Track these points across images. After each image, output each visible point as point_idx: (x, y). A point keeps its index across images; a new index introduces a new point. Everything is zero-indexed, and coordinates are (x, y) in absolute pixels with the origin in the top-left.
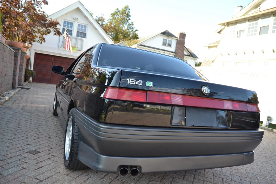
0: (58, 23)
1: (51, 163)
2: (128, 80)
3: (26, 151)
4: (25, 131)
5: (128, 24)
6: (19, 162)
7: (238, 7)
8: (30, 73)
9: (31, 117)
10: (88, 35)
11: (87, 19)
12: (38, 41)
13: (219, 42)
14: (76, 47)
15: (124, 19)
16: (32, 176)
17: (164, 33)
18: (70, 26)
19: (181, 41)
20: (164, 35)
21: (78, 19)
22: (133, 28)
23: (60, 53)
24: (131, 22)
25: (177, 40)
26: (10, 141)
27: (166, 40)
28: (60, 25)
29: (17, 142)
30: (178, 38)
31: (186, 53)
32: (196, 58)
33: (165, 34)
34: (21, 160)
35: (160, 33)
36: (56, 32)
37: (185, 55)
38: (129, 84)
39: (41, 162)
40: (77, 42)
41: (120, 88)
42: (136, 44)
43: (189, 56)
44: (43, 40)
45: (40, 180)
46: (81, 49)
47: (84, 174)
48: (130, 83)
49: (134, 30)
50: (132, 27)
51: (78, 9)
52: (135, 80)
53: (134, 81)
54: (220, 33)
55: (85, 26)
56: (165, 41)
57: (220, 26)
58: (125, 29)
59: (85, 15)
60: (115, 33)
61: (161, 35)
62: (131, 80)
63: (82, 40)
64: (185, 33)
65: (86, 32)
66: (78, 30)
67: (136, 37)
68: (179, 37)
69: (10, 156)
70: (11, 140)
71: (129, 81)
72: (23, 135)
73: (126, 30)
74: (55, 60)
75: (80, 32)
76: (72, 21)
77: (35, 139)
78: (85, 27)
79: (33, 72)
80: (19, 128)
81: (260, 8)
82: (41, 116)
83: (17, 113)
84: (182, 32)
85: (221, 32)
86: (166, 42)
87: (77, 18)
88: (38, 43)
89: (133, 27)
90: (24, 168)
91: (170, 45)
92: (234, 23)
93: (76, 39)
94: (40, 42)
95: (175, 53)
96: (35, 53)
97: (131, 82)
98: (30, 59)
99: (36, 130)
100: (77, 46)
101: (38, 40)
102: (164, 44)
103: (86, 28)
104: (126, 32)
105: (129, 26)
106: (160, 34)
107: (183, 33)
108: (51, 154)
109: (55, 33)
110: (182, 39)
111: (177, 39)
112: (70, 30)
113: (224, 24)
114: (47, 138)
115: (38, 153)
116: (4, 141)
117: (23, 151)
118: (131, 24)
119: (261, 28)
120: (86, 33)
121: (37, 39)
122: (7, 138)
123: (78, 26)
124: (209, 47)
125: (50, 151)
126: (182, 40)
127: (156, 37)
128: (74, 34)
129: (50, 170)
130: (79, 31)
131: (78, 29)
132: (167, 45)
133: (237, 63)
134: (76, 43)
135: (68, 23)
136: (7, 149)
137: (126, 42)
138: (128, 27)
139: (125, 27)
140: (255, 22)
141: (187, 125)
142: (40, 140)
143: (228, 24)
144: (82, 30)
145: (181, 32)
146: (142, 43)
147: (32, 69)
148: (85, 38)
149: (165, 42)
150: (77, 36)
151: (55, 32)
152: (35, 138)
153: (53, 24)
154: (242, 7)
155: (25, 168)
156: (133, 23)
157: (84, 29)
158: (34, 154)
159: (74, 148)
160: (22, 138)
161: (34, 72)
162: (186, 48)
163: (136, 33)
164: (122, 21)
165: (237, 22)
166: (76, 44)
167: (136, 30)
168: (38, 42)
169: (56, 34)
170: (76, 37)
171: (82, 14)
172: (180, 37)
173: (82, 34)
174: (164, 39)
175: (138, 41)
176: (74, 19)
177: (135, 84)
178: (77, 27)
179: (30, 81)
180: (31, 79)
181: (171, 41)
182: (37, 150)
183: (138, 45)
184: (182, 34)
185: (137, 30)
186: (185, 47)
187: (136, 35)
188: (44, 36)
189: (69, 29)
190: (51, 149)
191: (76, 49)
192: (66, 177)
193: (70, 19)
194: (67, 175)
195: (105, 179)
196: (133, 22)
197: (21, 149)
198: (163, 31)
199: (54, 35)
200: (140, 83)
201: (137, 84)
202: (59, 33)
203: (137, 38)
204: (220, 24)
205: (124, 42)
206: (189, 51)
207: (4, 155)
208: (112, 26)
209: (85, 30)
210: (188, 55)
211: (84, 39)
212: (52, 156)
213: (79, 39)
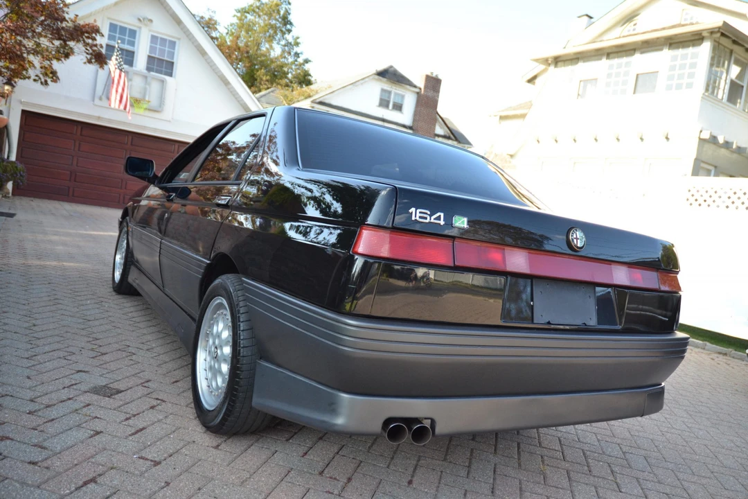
0: (97, 31)
1: (161, 417)
2: (413, 210)
3: (82, 389)
4: (58, 335)
5: (283, 42)
6: (76, 418)
7: (579, 17)
8: (8, 169)
9: (56, 296)
10: (179, 68)
11: (179, 22)
12: (37, 78)
13: (529, 105)
14: (144, 99)
15: (274, 27)
16: (127, 451)
17: (383, 74)
18: (127, 38)
19: (427, 97)
20: (385, 80)
21: (151, 21)
22: (297, 55)
23: (97, 114)
24: (293, 37)
25: (418, 93)
26: (26, 363)
27: (390, 93)
28: (103, 36)
29: (49, 365)
30: (420, 89)
31: (439, 130)
32: (466, 146)
33: (387, 76)
34: (79, 411)
35: (375, 72)
36: (91, 54)
37: (439, 136)
38: (416, 220)
39: (134, 416)
40: (147, 86)
41: (395, 229)
42: (306, 98)
43: (449, 138)
44: (54, 76)
45: (152, 461)
46: (160, 106)
47: (256, 444)
48: (417, 218)
49: (300, 60)
50: (294, 51)
52: (429, 213)
53: (426, 213)
54: (534, 84)
55: (170, 41)
56: (387, 95)
57: (536, 64)
58: (276, 56)
59: (174, 13)
60: (247, 65)
61: (377, 77)
62: (420, 213)
63: (163, 81)
64: (440, 77)
65: (175, 61)
66: (150, 52)
67: (305, 80)
68: (422, 87)
69: (45, 400)
70: (28, 358)
71: (416, 214)
72: (56, 346)
73: (277, 58)
74: (81, 135)
75: (158, 59)
76: (135, 26)
77: (93, 358)
78: (173, 44)
79: (16, 167)
80: (34, 325)
81: (635, 25)
82: (83, 293)
83: (12, 286)
84: (432, 73)
85: (537, 81)
86: (389, 97)
87: (150, 18)
88: (35, 83)
89: (299, 52)
90: (98, 433)
91: (398, 107)
92: (571, 60)
93: (146, 77)
94: (43, 80)
95: (410, 128)
96: (23, 112)
97: (420, 217)
98: (9, 128)
99: (84, 333)
100: (147, 99)
101: (37, 76)
102: (384, 103)
103: (174, 49)
104: (278, 63)
105: (286, 48)
106: (375, 74)
107: (434, 75)
108: (155, 395)
109: (91, 59)
110: (432, 92)
111: (417, 90)
112: (127, 51)
113: (546, 61)
114: (124, 354)
115: (117, 394)
116: (12, 363)
117: (75, 387)
118: (293, 43)
119: (639, 76)
120: (173, 63)
121: (31, 72)
122: (15, 354)
123: (152, 42)
124: (501, 118)
125: (145, 387)
126: (430, 94)
127: (362, 84)
128: (141, 62)
129: (167, 435)
130: (153, 55)
131: (152, 49)
132: (391, 106)
133: (575, 163)
134: (145, 89)
135: (123, 30)
136: (29, 383)
137: (278, 91)
138: (283, 51)
139: (276, 51)
140: (625, 60)
141: (535, 322)
142: (106, 358)
143: (557, 61)
144: (162, 51)
145: (429, 74)
146: (326, 97)
147: (13, 158)
148: (171, 75)
149: (387, 99)
150: (149, 69)
151: (87, 54)
152: (93, 354)
153: (83, 32)
154: (591, 18)
155: (101, 432)
156: (298, 41)
157: (168, 51)
158: (109, 397)
159: (241, 379)
160: (56, 354)
161: (20, 166)
162: (442, 116)
163: (307, 67)
164: (268, 34)
165: (579, 56)
166: (144, 91)
167: (307, 61)
168: (35, 80)
169: (93, 61)
170: (146, 71)
171: (165, 8)
172: (426, 87)
173: (162, 65)
174: (383, 90)
175: (312, 90)
176: (139, 20)
177: (430, 223)
178: (149, 44)
179: (9, 193)
180: (10, 186)
181: (403, 97)
182: (111, 386)
183: (313, 102)
184: (432, 78)
185: (310, 61)
186: (439, 113)
187: (307, 74)
188: (56, 65)
189: (126, 47)
190: (148, 381)
191: (145, 106)
192: (215, 451)
193: (127, 19)
194: (217, 447)
195: (314, 457)
196: (298, 38)
197: (67, 382)
198: (381, 68)
199: (85, 63)
200: (439, 218)
201: (432, 220)
202: (99, 59)
203: (309, 83)
204: (537, 60)
205: (272, 92)
206: (449, 125)
207: (28, 398)
208: (241, 45)
209: (173, 54)
210: (444, 137)
211: (167, 78)
212: (159, 402)
213: (154, 78)
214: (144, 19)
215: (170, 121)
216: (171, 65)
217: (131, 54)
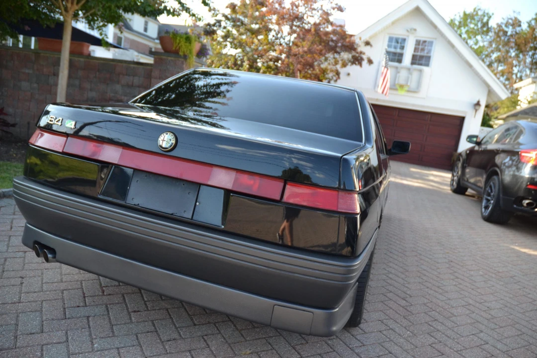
2: (48, 116)
10: (434, 61)
11: (435, 27)
14: (407, 84)
18: (399, 45)
21: (415, 30)
40: (410, 76)
46: (418, 88)
51: (418, 11)
55: (429, 42)
59: (431, 21)
63: (421, 71)
65: (431, 55)
75: (420, 56)
76: (404, 35)
78: (431, 43)
87: (415, 28)
93: (409, 69)
100: (409, 84)
103: (432, 47)
112: (399, 54)
123: (416, 45)
128: (407, 59)
130: (416, 54)
131: (416, 50)
134: (408, 78)
135: (397, 40)
144: (423, 50)
148: (427, 65)
150: (413, 63)
157: (427, 49)
166: (407, 80)
170: (410, 65)
171: (426, 19)
173: (422, 60)
178: (414, 46)
189: (398, 51)
191: (406, 89)
193: (399, 32)
209: (429, 51)
211: (424, 68)
213: (415, 69)
214: (411, 29)
215: (424, 98)
216: (429, 58)
217: (401, 55)
